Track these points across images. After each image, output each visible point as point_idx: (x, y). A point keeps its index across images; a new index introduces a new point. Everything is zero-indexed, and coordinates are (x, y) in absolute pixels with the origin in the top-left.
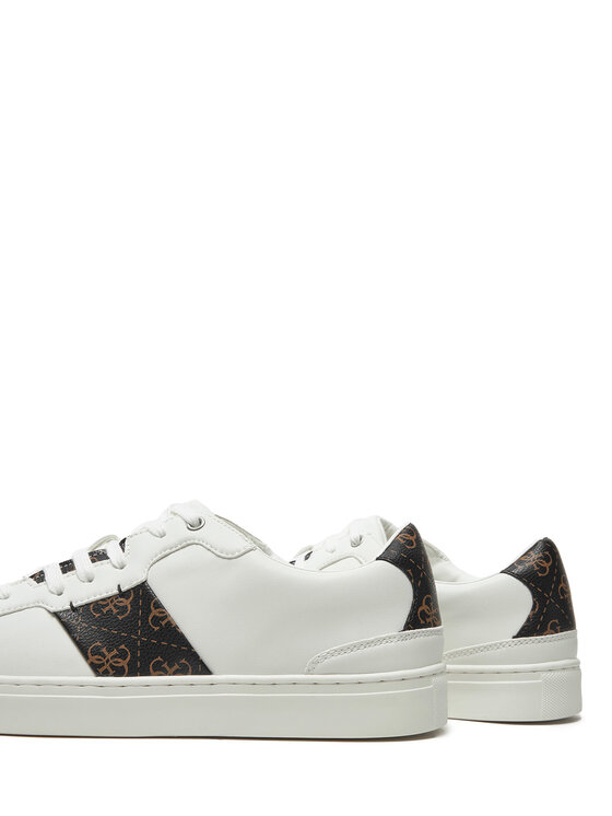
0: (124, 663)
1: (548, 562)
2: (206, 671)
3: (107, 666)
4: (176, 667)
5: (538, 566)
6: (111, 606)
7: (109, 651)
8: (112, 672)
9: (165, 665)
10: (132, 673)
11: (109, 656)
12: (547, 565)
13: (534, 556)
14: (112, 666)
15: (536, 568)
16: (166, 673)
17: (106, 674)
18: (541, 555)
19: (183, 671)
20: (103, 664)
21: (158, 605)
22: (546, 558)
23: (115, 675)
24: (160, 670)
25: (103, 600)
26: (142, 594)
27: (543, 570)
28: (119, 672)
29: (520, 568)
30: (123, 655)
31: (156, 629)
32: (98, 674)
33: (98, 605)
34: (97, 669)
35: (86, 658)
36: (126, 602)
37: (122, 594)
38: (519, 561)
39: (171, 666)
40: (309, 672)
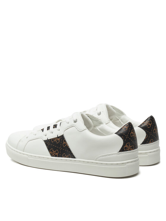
0: (57, 154)
1: (151, 124)
2: (74, 157)
3: (53, 154)
4: (68, 156)
5: (148, 125)
6: (56, 140)
7: (54, 151)
8: (54, 156)
9: (66, 155)
10: (59, 156)
11: (54, 152)
12: (150, 125)
13: (147, 122)
14: (54, 154)
15: (147, 126)
16: (66, 157)
17: (53, 156)
18: (149, 122)
19: (69, 157)
20: (52, 154)
21: (65, 141)
22: (150, 123)
23: (55, 157)
24: (64, 156)
25: (54, 138)
26: (62, 138)
27: (149, 126)
28: (56, 156)
29: (143, 125)
30: (57, 152)
31: (64, 147)
32: (52, 156)
33: (53, 139)
34: (52, 155)
35: (49, 152)
36: (59, 139)
37: (58, 137)
38: (143, 124)
39: (67, 156)
40: (96, 160)
